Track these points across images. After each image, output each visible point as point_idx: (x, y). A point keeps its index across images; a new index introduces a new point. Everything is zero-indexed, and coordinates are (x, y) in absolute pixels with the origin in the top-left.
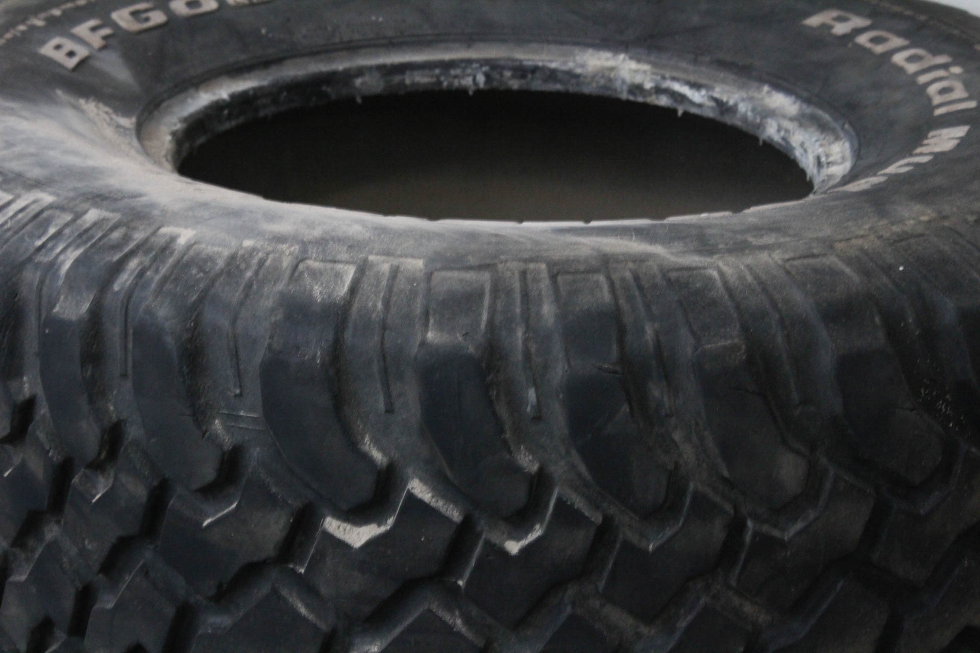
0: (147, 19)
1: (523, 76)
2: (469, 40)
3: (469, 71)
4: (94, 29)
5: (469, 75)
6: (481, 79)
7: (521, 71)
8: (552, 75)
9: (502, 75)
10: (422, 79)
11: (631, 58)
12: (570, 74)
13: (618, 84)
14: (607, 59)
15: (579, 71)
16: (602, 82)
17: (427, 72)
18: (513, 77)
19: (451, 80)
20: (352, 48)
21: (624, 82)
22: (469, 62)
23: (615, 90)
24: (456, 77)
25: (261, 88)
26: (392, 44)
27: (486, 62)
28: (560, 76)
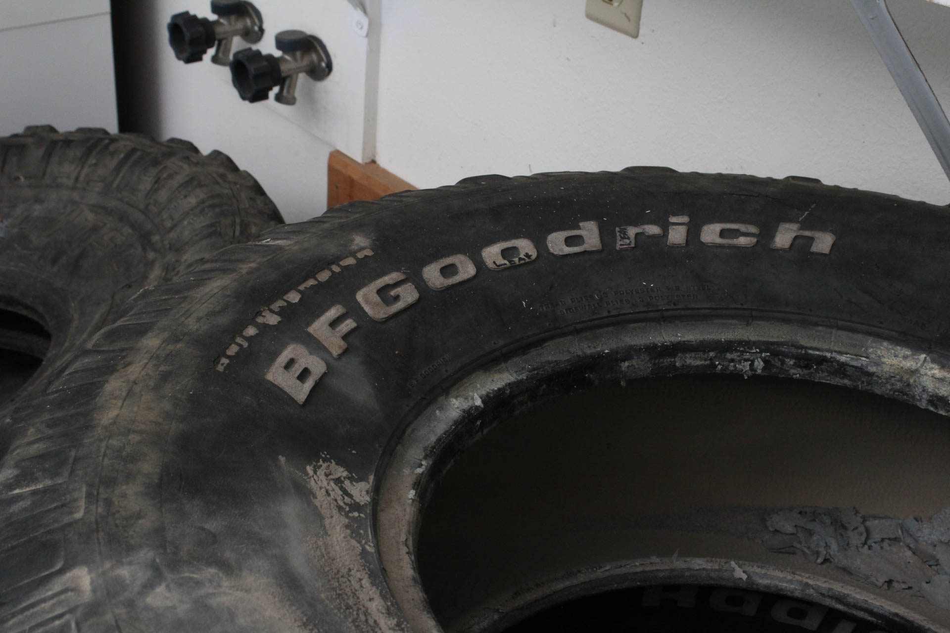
0: (397, 298)
1: (807, 367)
2: (748, 317)
3: (747, 356)
4: (334, 324)
5: (746, 360)
6: (759, 365)
7: (806, 361)
8: (842, 369)
9: (783, 363)
10: (694, 361)
11: (933, 361)
12: (861, 370)
13: (918, 391)
14: (905, 357)
15: (872, 369)
16: (899, 385)
17: (701, 354)
18: (796, 365)
19: (726, 363)
20: (620, 322)
21: (924, 390)
22: (748, 344)
23: (913, 397)
24: (732, 360)
25: (518, 383)
26: (664, 319)
27: (766, 346)
28: (849, 371)
